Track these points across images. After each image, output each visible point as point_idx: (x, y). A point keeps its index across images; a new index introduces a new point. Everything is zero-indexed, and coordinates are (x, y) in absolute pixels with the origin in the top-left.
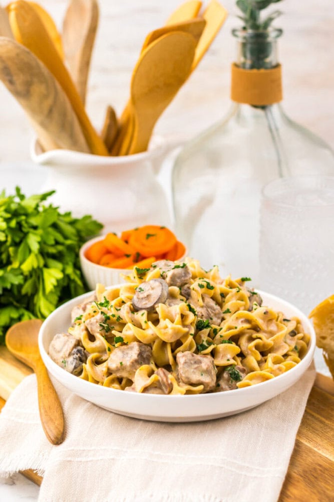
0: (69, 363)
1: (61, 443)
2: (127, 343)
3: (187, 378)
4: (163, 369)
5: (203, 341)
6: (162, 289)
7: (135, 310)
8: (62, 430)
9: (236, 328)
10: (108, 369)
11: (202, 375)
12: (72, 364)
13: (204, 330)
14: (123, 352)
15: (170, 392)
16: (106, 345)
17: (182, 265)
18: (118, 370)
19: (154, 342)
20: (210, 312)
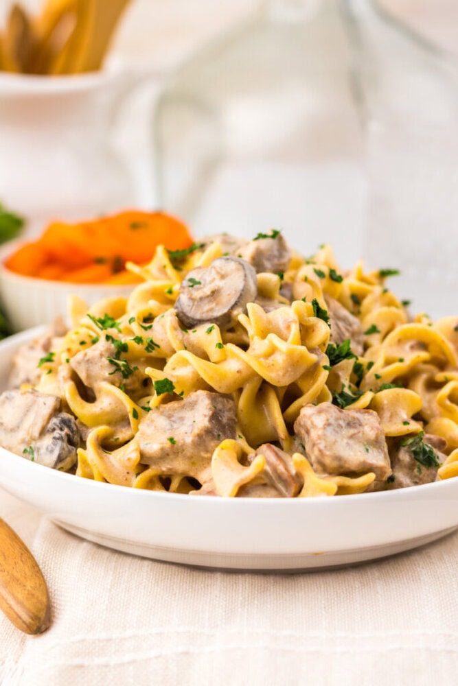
0: (43, 451)
1: (47, 629)
2: (182, 393)
3: (338, 458)
4: (273, 446)
5: (343, 386)
6: (245, 276)
7: (186, 324)
8: (44, 600)
9: (401, 360)
10: (142, 455)
11: (367, 450)
12: (52, 451)
13: (344, 362)
14: (169, 417)
15: (298, 493)
16: (128, 405)
17: (270, 233)
18: (164, 455)
19: (240, 390)
20: (343, 329)
